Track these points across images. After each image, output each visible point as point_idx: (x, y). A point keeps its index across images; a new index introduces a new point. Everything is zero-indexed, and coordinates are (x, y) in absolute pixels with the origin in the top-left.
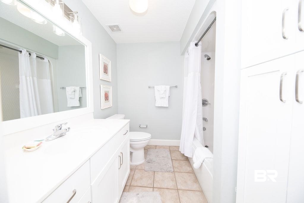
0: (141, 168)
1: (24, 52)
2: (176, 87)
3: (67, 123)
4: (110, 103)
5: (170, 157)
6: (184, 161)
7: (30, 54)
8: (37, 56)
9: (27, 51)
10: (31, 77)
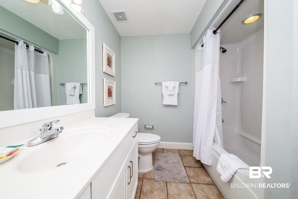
0: (150, 177)
1: (21, 43)
2: (186, 83)
3: (59, 121)
4: (113, 100)
5: (181, 163)
6: (200, 169)
7: (27, 46)
8: (35, 49)
9: (24, 43)
10: (27, 71)
